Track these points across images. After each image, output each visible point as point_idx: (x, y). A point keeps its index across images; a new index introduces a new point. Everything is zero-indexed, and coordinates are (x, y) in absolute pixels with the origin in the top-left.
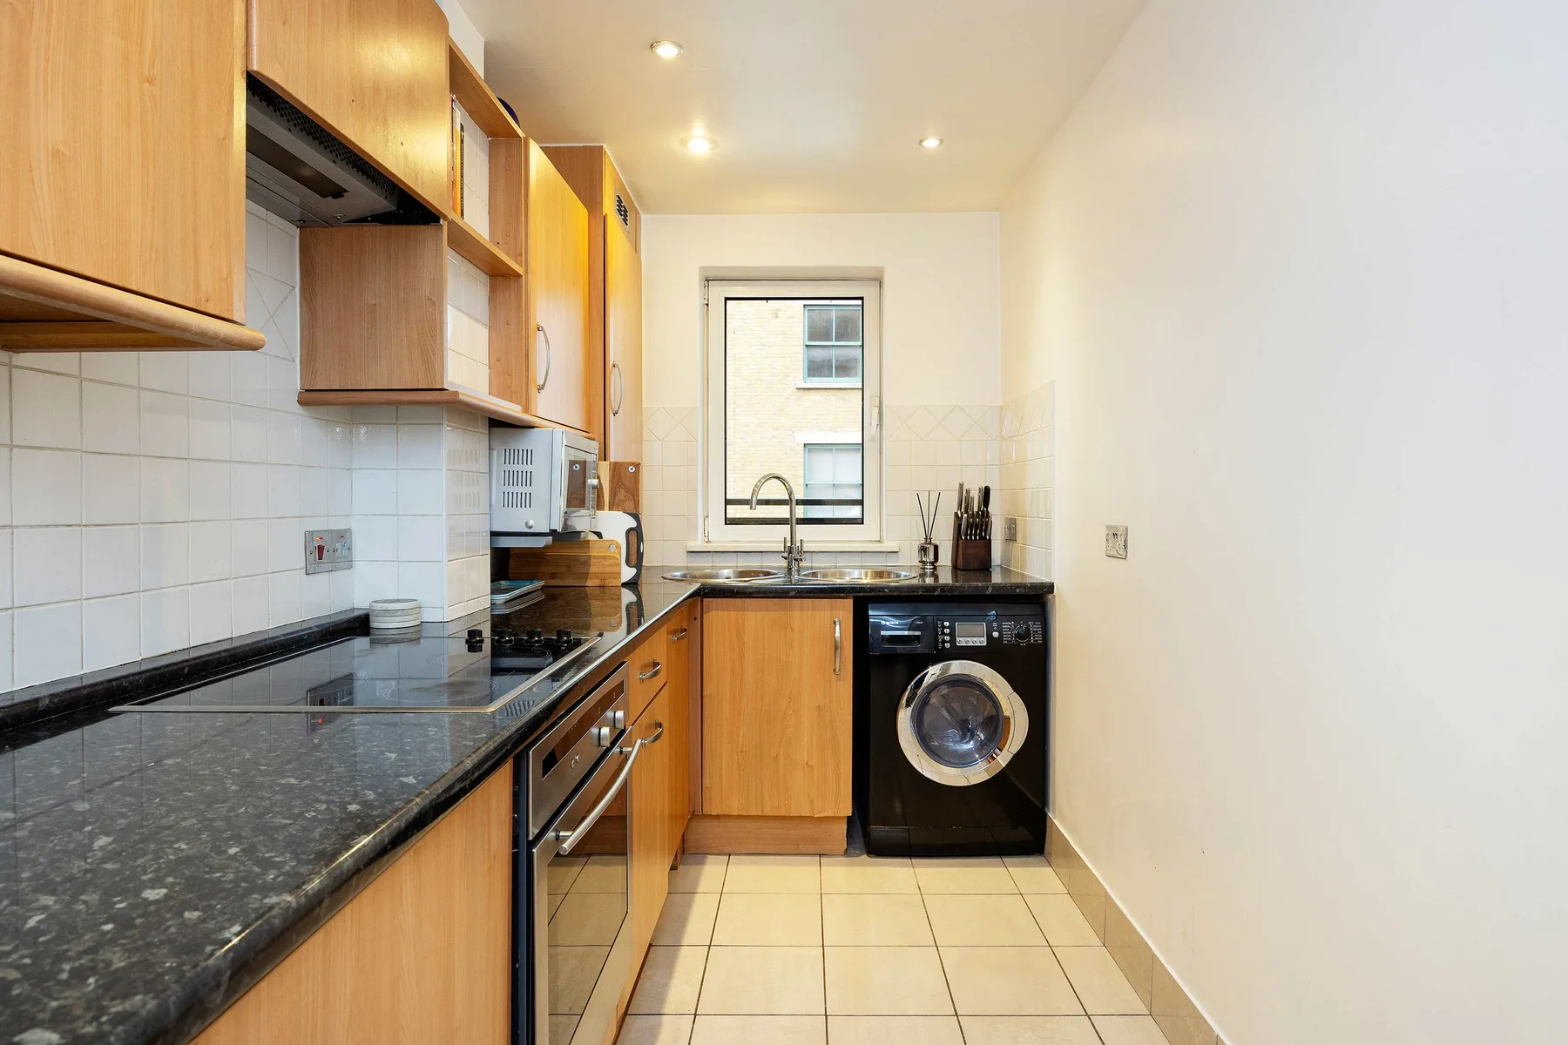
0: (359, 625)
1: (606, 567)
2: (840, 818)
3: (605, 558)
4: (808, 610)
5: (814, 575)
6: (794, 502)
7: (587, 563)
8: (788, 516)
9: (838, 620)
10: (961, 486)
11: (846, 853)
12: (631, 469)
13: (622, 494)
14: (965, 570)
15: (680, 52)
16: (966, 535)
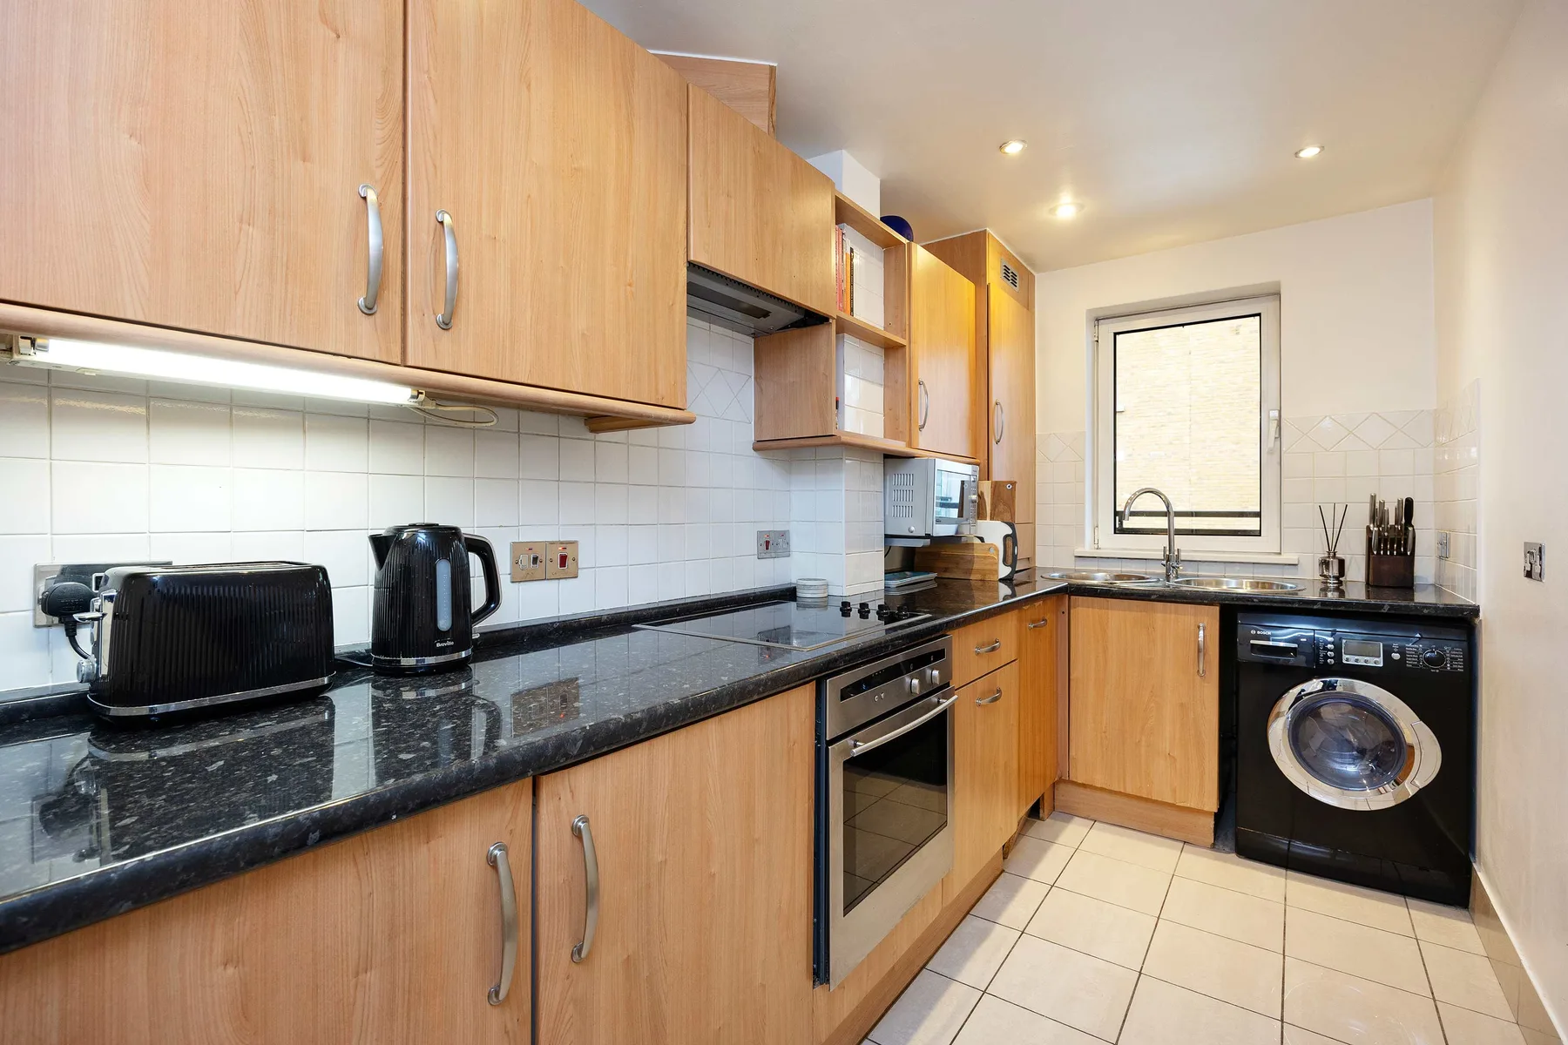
0: (788, 594)
1: (986, 565)
2: (1210, 813)
3: (985, 558)
4: (1171, 613)
5: (1188, 582)
6: (1172, 514)
7: (971, 561)
8: (1167, 527)
9: (1206, 625)
10: (1373, 498)
11: (1213, 847)
12: (1009, 487)
13: (1001, 507)
14: (1376, 586)
15: (1024, 146)
16: (1379, 550)
